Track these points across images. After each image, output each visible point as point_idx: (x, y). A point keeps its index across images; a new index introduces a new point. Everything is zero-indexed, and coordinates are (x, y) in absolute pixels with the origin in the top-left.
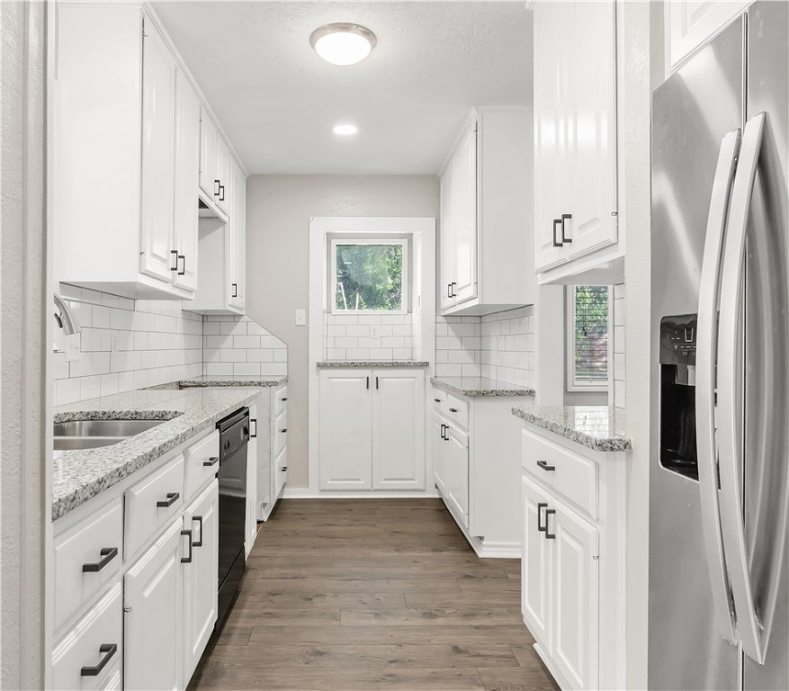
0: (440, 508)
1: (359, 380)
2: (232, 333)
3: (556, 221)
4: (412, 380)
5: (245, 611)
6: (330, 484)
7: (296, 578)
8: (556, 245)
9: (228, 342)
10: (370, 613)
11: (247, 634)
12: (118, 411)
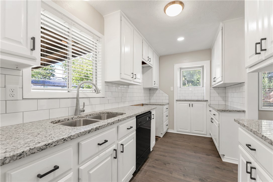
0: (211, 140)
1: (187, 104)
2: (156, 93)
3: (257, 44)
4: (203, 105)
5: (148, 164)
6: (179, 130)
7: (164, 156)
8: (256, 53)
9: (155, 95)
10: (182, 174)
11: (146, 172)
12: (113, 112)
